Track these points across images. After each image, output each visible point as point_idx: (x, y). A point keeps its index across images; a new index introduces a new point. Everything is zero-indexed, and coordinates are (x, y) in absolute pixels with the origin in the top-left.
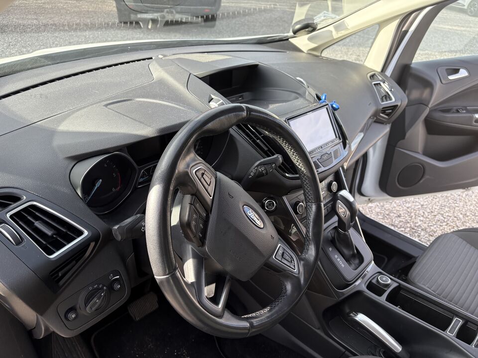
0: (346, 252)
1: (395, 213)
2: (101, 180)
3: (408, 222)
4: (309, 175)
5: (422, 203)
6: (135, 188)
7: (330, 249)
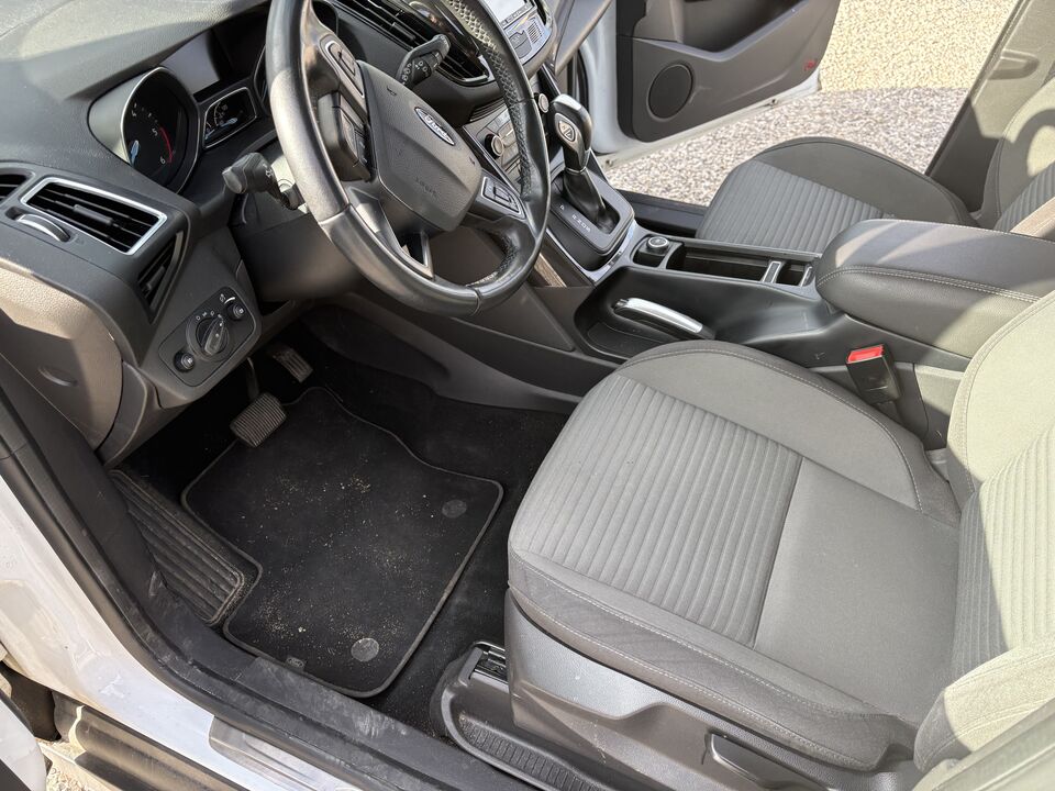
0: (588, 207)
1: (659, 187)
2: (137, 142)
3: (686, 196)
4: (502, 52)
5: (703, 158)
6: (203, 152)
7: (562, 207)
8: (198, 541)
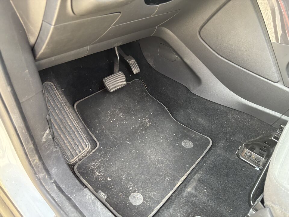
8: (76, 124)
